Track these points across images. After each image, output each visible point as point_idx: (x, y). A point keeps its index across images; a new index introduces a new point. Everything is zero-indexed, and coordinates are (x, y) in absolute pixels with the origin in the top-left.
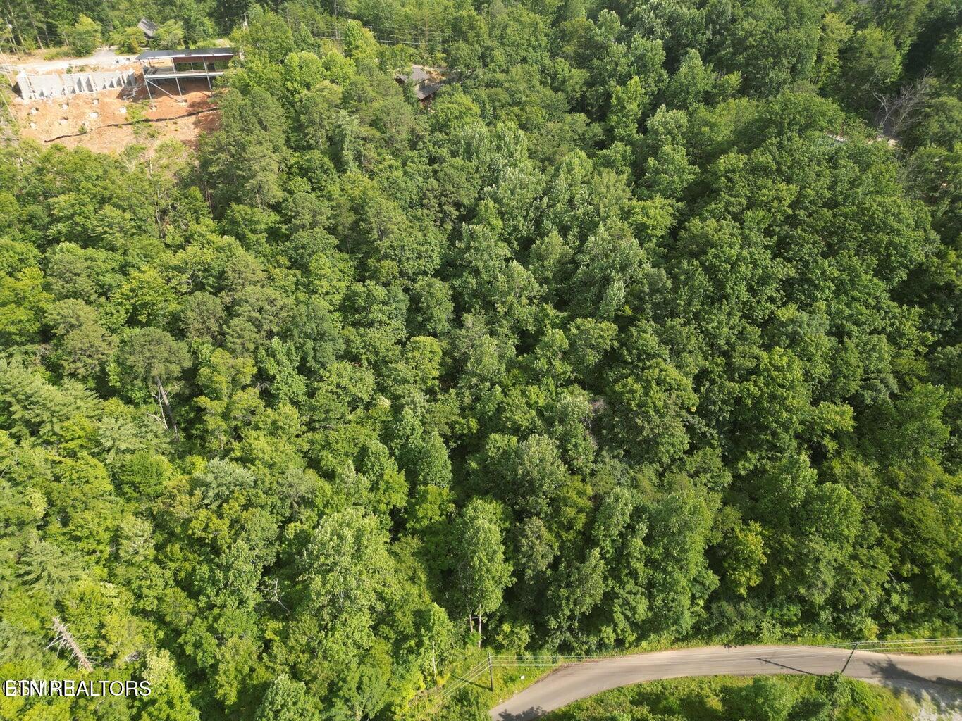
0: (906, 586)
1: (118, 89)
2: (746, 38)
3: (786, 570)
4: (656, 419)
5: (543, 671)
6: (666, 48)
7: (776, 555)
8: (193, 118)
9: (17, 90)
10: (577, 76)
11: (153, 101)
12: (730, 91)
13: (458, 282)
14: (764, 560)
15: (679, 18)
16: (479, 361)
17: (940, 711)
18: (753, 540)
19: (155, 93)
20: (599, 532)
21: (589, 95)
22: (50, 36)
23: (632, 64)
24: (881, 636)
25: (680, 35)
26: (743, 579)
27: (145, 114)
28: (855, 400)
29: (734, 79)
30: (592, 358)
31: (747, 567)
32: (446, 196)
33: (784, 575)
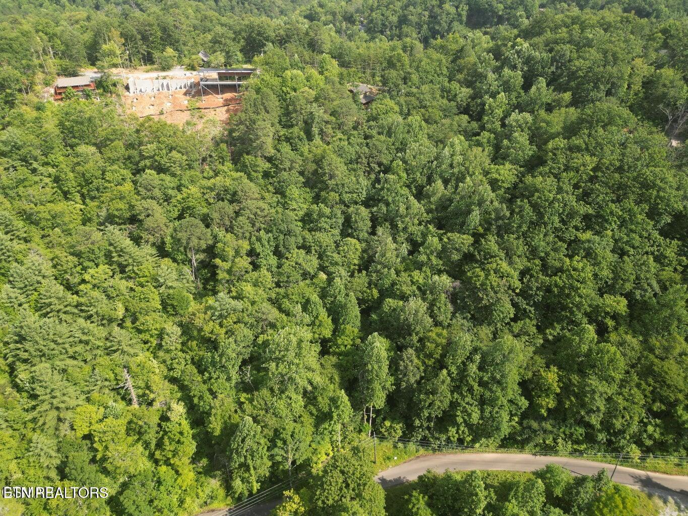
0: (658, 421)
1: (184, 90)
2: (577, 71)
3: (573, 398)
4: (492, 294)
5: (409, 456)
6: (524, 77)
7: (567, 388)
8: (226, 107)
9: (127, 88)
10: (464, 93)
11: (203, 98)
12: (564, 104)
13: (375, 209)
14: (558, 390)
15: (533, 58)
16: (383, 255)
17: (680, 510)
18: (552, 377)
19: (205, 93)
20: (449, 360)
21: (471, 104)
22: (148, 59)
23: (501, 86)
24: (643, 459)
25: (534, 69)
26: (544, 403)
27: (198, 105)
28: (629, 296)
29: (567, 96)
30: (456, 257)
31: (547, 396)
32: (373, 158)
33: (571, 401)
